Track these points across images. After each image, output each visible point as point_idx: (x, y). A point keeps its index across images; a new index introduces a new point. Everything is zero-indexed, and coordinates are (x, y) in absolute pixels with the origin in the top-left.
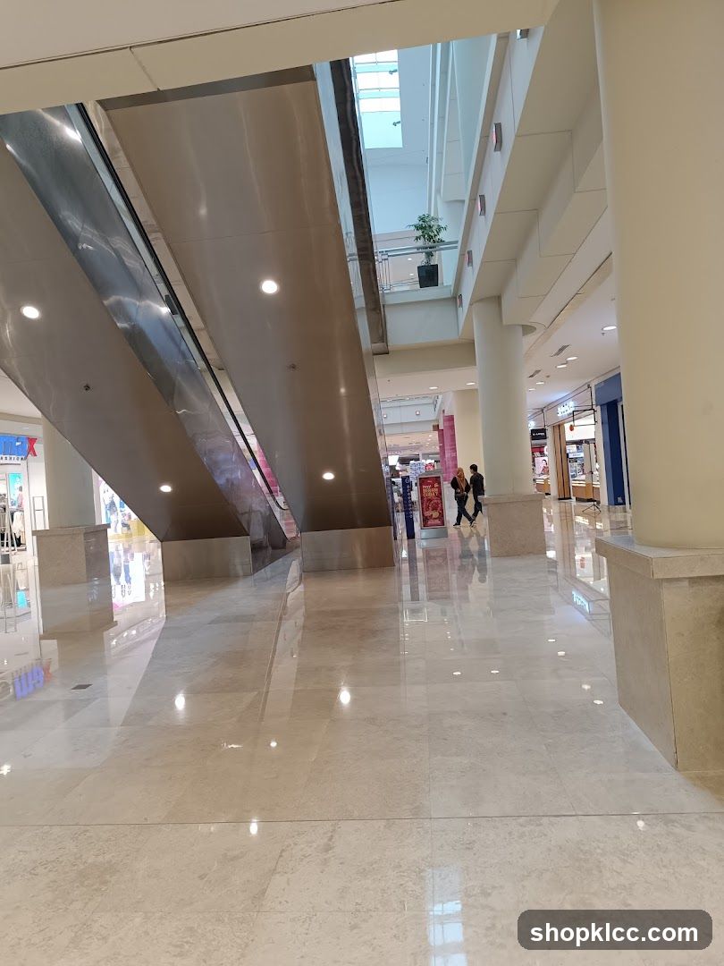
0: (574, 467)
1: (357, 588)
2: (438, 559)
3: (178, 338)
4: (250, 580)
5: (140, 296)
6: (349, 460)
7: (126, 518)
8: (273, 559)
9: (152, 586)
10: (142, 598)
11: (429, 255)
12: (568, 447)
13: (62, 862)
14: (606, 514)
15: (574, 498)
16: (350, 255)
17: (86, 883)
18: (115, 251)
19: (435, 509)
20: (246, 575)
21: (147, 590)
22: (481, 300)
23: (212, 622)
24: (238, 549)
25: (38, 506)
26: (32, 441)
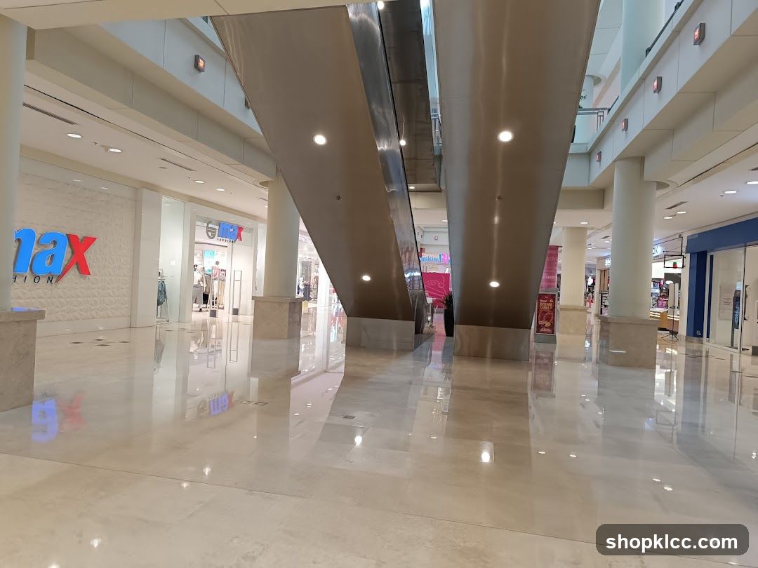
14: (683, 343)
19: (548, 319)
20: (409, 351)
22: (628, 158)
25: (238, 278)
26: (240, 229)
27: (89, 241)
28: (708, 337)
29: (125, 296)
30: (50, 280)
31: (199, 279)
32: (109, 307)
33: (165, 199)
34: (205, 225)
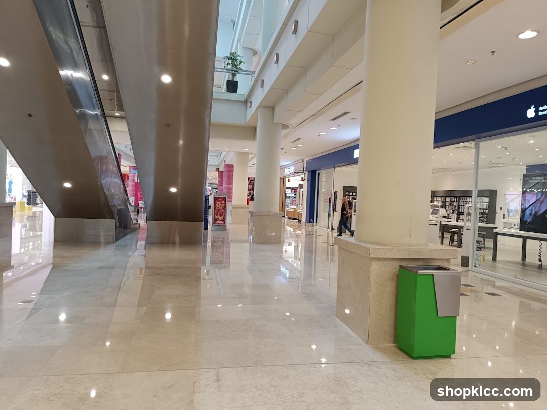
0: (288, 201)
2: (219, 242)
4: (113, 246)
5: (76, 66)
8: (125, 235)
11: (234, 75)
12: (287, 190)
14: (304, 227)
15: (286, 217)
19: (221, 215)
22: (264, 107)
28: (316, 222)
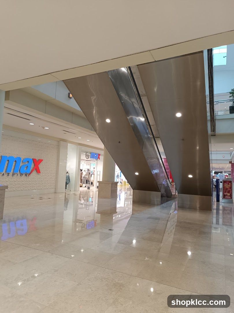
1: (196, 216)
2: (228, 211)
3: (146, 128)
4: (159, 207)
6: (197, 171)
7: (121, 180)
8: (167, 201)
9: (126, 202)
10: (123, 206)
13: (109, 279)
16: (207, 102)
17: (116, 287)
18: (132, 102)
19: (229, 192)
20: (158, 205)
21: (125, 204)
23: (148, 218)
24: (156, 196)
25: (99, 174)
26: (99, 155)
27: (40, 161)
29: (53, 181)
30: (26, 175)
31: (85, 174)
32: (47, 185)
33: (69, 145)
34: (85, 154)
